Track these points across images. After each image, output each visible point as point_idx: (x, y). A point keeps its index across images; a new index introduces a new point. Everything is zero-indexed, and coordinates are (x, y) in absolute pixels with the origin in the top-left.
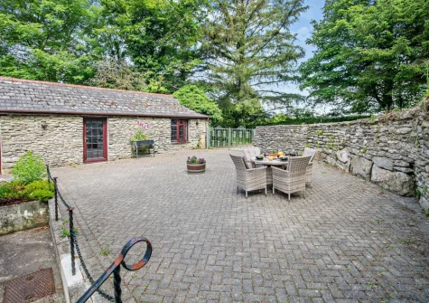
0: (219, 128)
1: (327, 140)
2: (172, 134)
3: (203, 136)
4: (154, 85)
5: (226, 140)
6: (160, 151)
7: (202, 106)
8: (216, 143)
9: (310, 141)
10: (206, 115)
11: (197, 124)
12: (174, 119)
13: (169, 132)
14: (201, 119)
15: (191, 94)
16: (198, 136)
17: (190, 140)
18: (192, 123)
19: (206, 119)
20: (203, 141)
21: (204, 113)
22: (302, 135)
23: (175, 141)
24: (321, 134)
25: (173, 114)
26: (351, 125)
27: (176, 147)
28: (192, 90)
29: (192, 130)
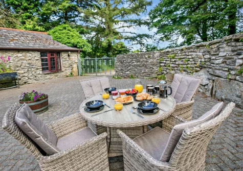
0: (87, 58)
1: (181, 63)
2: (43, 65)
3: (75, 66)
4: (30, 24)
5: (94, 67)
6: (30, 81)
7: (72, 41)
8: (86, 70)
9: (162, 64)
10: (76, 48)
11: (69, 56)
12: (43, 52)
13: (39, 63)
14: (72, 51)
15: (64, 31)
16: (71, 66)
17: (63, 69)
18: (64, 55)
19: (77, 51)
20: (75, 69)
21: (76, 47)
22: (155, 60)
23: (47, 72)
24: (173, 58)
25: (42, 48)
26: (210, 44)
27: (48, 76)
28: (65, 28)
29: (64, 60)
